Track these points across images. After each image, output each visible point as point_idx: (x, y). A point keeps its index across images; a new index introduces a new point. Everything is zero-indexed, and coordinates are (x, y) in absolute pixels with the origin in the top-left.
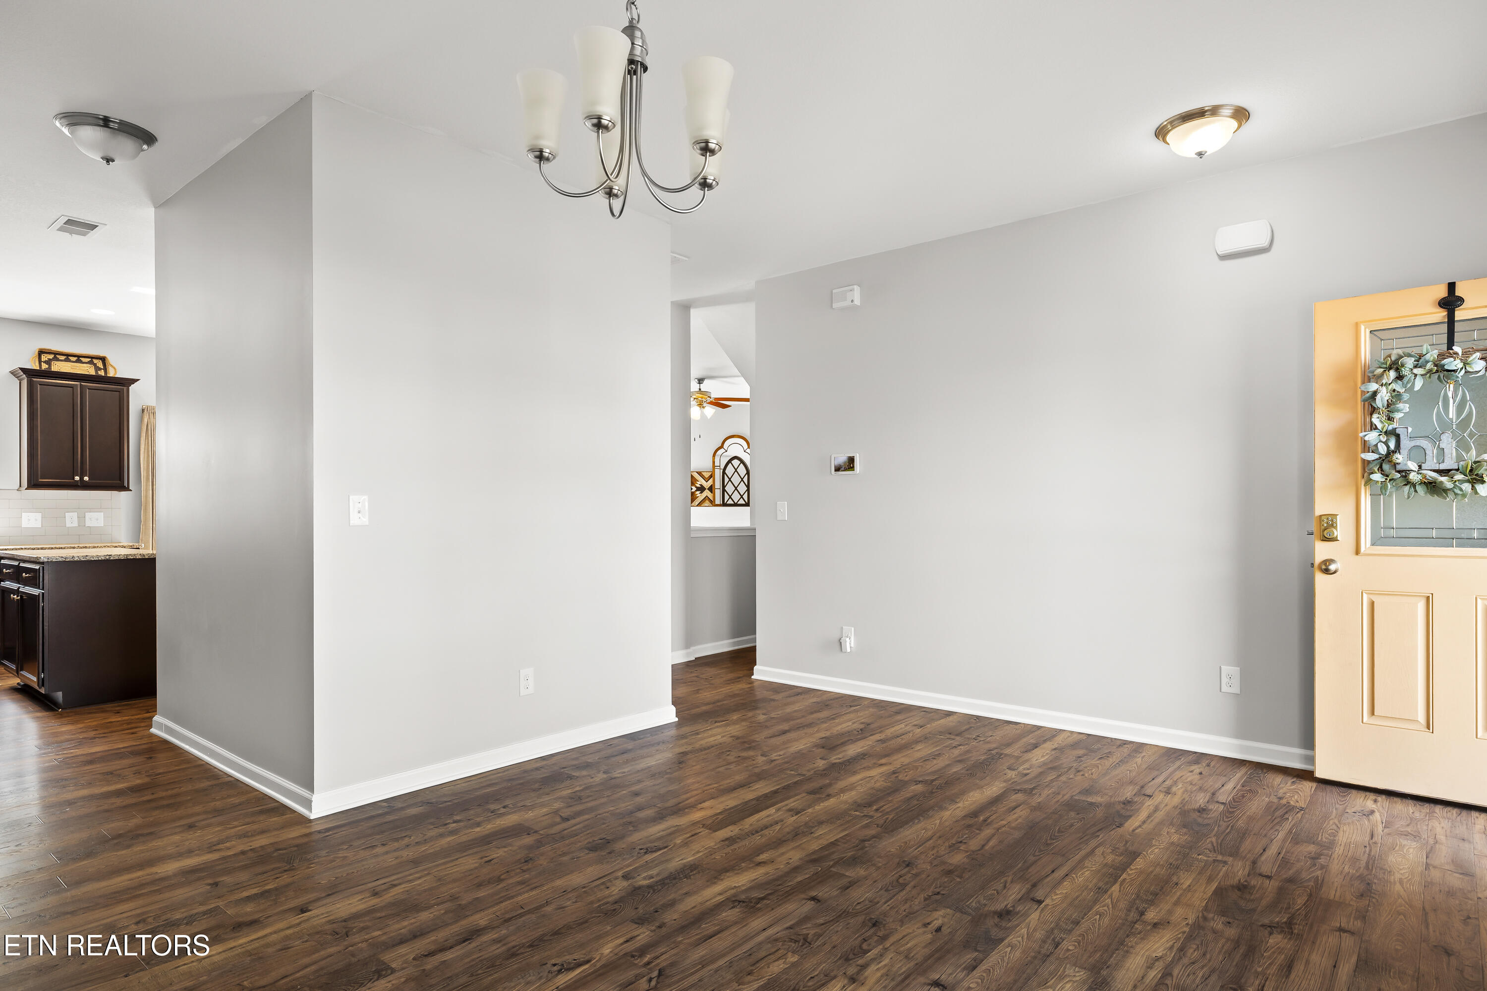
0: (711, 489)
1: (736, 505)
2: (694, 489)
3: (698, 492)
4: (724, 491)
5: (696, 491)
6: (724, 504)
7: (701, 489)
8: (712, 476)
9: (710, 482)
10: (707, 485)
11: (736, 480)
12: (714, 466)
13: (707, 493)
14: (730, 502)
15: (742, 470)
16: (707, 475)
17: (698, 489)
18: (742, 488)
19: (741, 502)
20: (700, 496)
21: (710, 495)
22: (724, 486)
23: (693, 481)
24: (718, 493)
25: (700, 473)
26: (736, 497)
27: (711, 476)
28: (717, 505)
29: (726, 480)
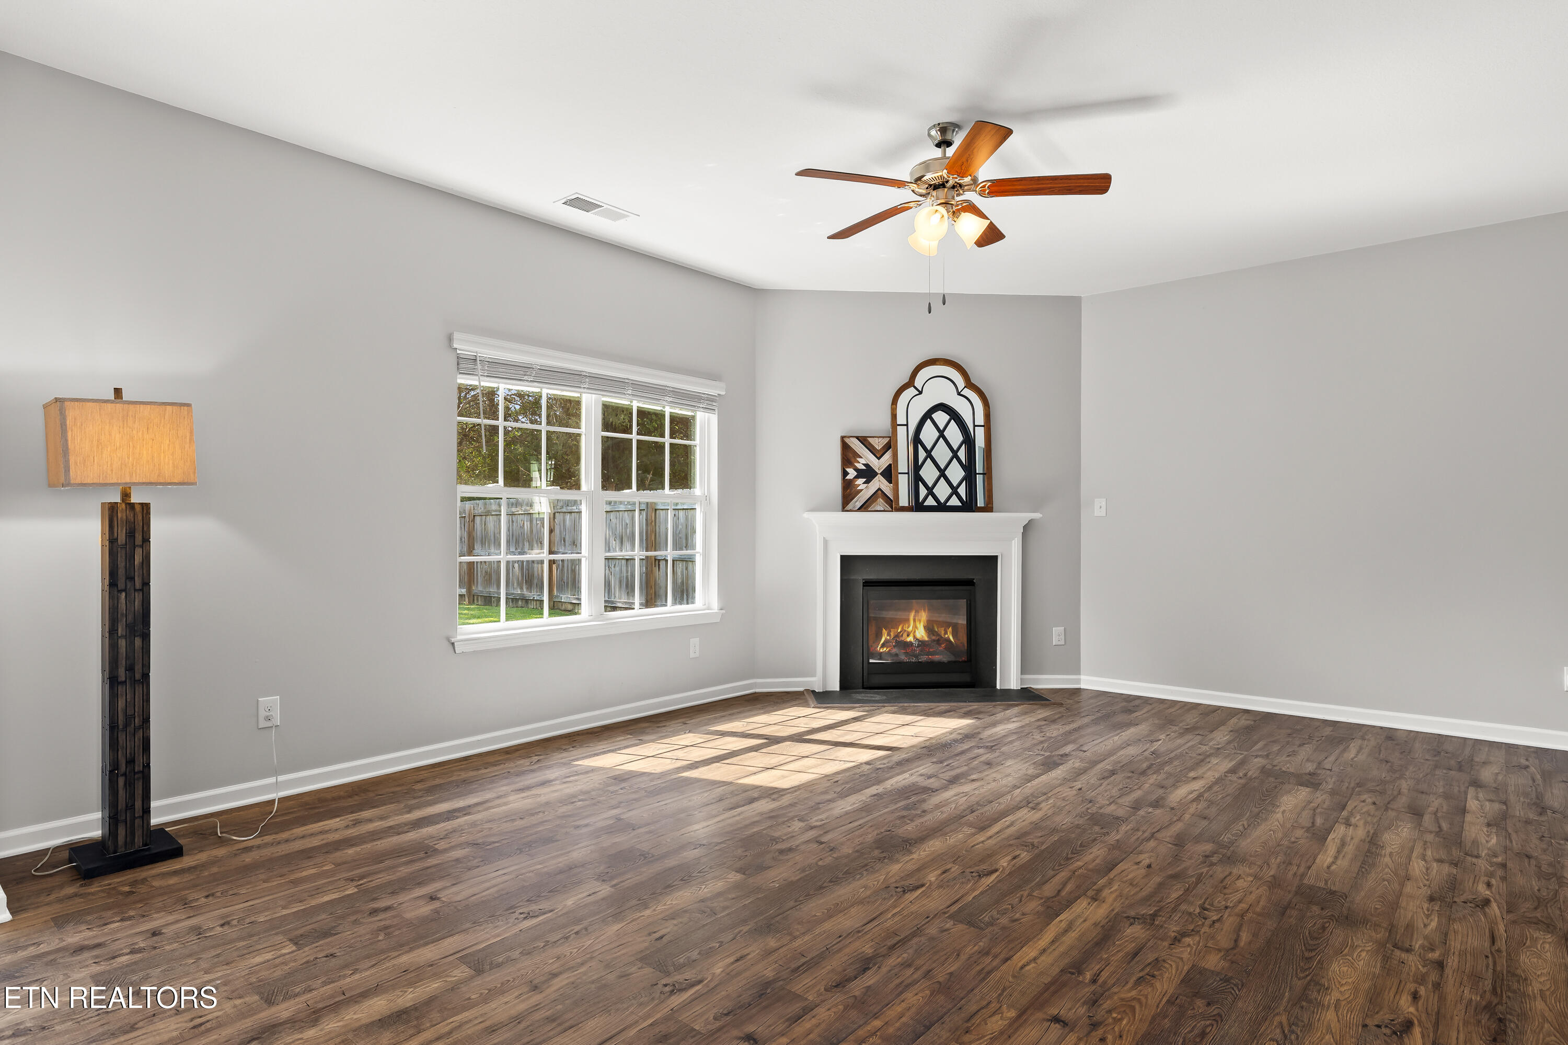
0: (889, 474)
1: (942, 507)
2: (852, 473)
3: (860, 481)
4: (917, 479)
5: (857, 477)
6: (918, 506)
7: (868, 474)
8: (890, 445)
9: (887, 459)
10: (879, 465)
11: (942, 454)
12: (894, 424)
13: (880, 482)
14: (930, 502)
15: (954, 434)
16: (878, 444)
17: (860, 474)
18: (956, 473)
19: (954, 502)
20: (866, 490)
21: (886, 487)
22: (917, 467)
23: (848, 456)
24: (903, 482)
25: (863, 440)
26: (942, 491)
27: (888, 447)
28: (903, 509)
29: (922, 454)
